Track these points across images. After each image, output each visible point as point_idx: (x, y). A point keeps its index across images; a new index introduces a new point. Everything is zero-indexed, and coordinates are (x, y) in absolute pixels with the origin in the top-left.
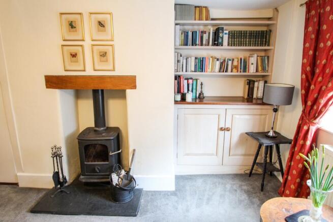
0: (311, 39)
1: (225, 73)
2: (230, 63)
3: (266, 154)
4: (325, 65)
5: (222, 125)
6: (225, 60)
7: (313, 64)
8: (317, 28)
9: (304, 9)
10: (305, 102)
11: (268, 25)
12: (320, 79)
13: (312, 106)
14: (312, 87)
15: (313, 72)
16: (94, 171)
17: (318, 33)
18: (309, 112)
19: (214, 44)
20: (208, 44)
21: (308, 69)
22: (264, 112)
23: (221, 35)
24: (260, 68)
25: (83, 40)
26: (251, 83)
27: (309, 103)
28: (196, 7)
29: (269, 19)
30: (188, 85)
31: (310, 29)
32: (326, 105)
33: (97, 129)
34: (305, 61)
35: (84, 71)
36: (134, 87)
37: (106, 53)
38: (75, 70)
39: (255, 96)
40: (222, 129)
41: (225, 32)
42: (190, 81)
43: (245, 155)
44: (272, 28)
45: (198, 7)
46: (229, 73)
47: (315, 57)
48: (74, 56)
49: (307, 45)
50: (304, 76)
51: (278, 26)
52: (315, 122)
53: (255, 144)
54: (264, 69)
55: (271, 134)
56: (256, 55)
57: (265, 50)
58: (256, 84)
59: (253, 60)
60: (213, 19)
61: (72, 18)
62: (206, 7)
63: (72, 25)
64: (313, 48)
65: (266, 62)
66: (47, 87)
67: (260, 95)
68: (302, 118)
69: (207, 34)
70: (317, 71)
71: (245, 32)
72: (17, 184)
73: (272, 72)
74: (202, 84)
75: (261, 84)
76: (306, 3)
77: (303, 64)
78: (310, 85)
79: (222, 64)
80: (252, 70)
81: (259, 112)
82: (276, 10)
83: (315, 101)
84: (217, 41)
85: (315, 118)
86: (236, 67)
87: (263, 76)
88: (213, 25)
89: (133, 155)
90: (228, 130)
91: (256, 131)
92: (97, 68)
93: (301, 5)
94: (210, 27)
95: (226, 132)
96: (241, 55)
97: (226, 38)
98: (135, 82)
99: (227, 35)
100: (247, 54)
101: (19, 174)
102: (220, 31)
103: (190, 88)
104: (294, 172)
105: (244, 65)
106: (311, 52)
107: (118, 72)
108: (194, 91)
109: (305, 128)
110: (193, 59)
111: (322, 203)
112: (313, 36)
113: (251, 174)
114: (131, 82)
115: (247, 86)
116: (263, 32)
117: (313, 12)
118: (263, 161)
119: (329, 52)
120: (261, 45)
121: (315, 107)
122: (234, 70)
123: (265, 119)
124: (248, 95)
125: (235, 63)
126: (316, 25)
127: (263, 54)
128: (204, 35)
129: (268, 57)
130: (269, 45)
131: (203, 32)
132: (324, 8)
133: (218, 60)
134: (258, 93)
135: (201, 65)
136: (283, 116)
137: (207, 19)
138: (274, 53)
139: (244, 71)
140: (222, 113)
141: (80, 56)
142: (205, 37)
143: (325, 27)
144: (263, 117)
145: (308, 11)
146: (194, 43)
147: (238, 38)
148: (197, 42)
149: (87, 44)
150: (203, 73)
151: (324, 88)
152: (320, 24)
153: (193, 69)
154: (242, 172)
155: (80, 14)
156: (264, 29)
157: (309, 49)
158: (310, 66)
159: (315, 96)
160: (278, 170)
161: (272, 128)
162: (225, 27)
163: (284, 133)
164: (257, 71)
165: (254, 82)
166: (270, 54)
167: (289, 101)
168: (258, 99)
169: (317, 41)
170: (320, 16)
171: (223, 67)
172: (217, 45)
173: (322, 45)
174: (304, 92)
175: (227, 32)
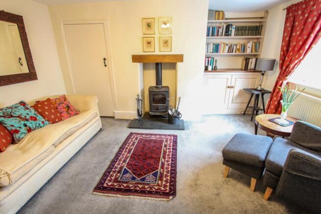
0: (288, 31)
1: (231, 54)
2: (235, 47)
3: (256, 100)
4: (295, 46)
5: (229, 85)
6: (231, 45)
7: (288, 46)
8: (292, 24)
9: (285, 12)
10: (281, 68)
11: (260, 22)
12: (291, 54)
13: (286, 69)
14: (287, 58)
15: (287, 50)
16: (158, 109)
17: (293, 27)
18: (284, 73)
19: (226, 35)
20: (222, 35)
21: (285, 48)
22: (255, 77)
23: (230, 29)
24: (254, 50)
25: (155, 34)
26: (247, 60)
27: (284, 68)
28: (216, 11)
29: (262, 18)
30: (208, 61)
31: (288, 24)
32: (293, 68)
33: (158, 86)
34: (284, 44)
35: (154, 52)
36: (182, 61)
37: (167, 41)
38: (149, 51)
39: (249, 68)
40: (228, 87)
41: (233, 27)
42: (210, 59)
43: (241, 103)
44: (263, 24)
45: (218, 11)
46: (234, 53)
47: (289, 41)
48: (149, 43)
49: (286, 34)
50: (282, 53)
51: (267, 23)
52: (286, 78)
53: (248, 96)
54: (256, 51)
55: (259, 89)
56: (251, 42)
57: (257, 38)
58: (250, 60)
59: (250, 45)
60: (226, 19)
61: (149, 21)
62: (222, 11)
63: (149, 25)
64: (289, 35)
65: (258, 46)
66: (133, 62)
67: (253, 67)
68: (279, 77)
69: (222, 29)
70: (290, 49)
71: (246, 27)
72: (113, 117)
73: (261, 53)
74: (216, 61)
75: (254, 60)
76: (287, 8)
77: (282, 46)
78: (285, 57)
79: (229, 47)
80: (248, 51)
81: (252, 77)
82: (267, 12)
83: (288, 66)
84: (227, 33)
85: (287, 76)
86: (238, 50)
87: (255, 55)
88: (225, 23)
89: (179, 100)
90: (232, 87)
91: (249, 87)
92: (162, 50)
93: (284, 9)
94: (223, 24)
95: (231, 89)
96: (242, 42)
97: (233, 30)
98: (182, 58)
99: (234, 29)
100: (246, 41)
101: (115, 111)
102: (230, 27)
103: (209, 63)
104: (272, 107)
105: (244, 48)
106: (287, 39)
107: (174, 52)
108: (212, 65)
109: (281, 82)
110: (212, 45)
111: (287, 110)
112: (289, 29)
113: (244, 114)
114: (180, 58)
115: (245, 62)
116: (257, 26)
117: (291, 14)
118: (253, 106)
119: (298, 37)
120: (256, 35)
121: (287, 70)
122: (237, 51)
123: (255, 81)
124: (245, 67)
125: (238, 47)
126: (292, 22)
127: (256, 41)
128: (220, 29)
129: (259, 43)
130: (260, 35)
131: (219, 27)
132: (298, 12)
133: (227, 45)
134: (251, 65)
135: (217, 48)
136: (267, 79)
137: (223, 19)
138: (263, 40)
139: (244, 52)
140: (230, 77)
141: (152, 43)
142: (220, 30)
143: (297, 23)
144: (254, 79)
145: (288, 14)
146: (213, 35)
147: (241, 31)
148: (215, 34)
149: (157, 36)
150: (217, 54)
151: (293, 58)
152: (294, 22)
153: (211, 51)
154: (239, 113)
155: (154, 19)
156: (258, 24)
157: (287, 36)
158: (286, 46)
159: (288, 64)
160: (261, 110)
161: (260, 85)
162: (233, 24)
163: (266, 89)
164: (251, 52)
165: (249, 59)
166: (261, 41)
167: (272, 68)
168: (251, 69)
169: (292, 31)
170: (294, 17)
171: (230, 49)
172: (228, 35)
173: (294, 34)
174: (281, 62)
175: (234, 27)
